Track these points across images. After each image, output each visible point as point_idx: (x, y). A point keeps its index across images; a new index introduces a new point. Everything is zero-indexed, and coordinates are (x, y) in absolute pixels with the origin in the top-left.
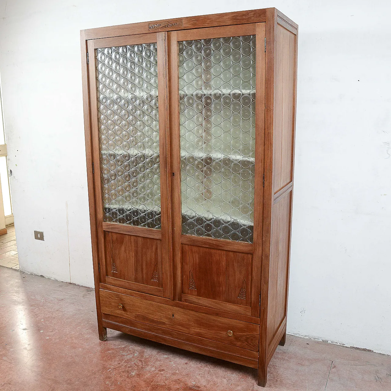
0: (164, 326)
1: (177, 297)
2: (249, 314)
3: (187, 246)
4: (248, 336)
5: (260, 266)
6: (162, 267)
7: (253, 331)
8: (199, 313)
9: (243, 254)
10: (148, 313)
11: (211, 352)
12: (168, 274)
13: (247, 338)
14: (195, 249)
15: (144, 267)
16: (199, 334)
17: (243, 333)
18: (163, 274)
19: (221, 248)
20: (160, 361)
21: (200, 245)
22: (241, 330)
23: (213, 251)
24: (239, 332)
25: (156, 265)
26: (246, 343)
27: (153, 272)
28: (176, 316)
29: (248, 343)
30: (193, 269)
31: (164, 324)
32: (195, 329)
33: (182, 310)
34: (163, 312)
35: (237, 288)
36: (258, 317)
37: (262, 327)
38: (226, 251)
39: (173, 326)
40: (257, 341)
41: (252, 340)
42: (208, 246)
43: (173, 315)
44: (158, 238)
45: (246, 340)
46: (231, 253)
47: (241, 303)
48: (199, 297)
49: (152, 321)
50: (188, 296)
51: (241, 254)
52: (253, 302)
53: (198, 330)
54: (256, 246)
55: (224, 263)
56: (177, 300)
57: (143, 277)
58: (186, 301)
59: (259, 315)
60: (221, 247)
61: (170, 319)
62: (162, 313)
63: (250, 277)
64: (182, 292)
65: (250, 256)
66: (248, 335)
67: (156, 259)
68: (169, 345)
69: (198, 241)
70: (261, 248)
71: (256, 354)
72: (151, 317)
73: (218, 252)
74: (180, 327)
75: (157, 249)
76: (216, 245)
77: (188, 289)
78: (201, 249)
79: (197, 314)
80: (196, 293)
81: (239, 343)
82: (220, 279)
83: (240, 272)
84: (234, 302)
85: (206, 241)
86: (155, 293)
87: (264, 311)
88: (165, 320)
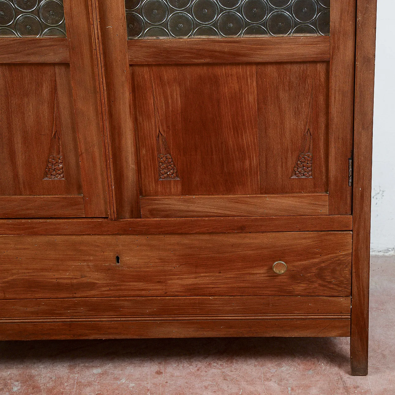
0: (93, 292)
1: (127, 209)
2: (325, 210)
3: (146, 69)
4: (323, 265)
5: (348, 88)
6: (75, 140)
7: (337, 249)
8: (192, 237)
9: (303, 67)
10: (42, 270)
11: (229, 324)
12: (97, 154)
13: (321, 269)
14: (169, 73)
15: (19, 146)
16: (193, 290)
17: (312, 261)
18: (78, 155)
19: (245, 59)
20: (90, 384)
21: (184, 61)
22: (306, 253)
23: (220, 71)
24: (301, 260)
25: (56, 136)
26: (320, 282)
27: (49, 158)
28: (126, 259)
29: (324, 280)
30: (168, 127)
31: (92, 286)
32: (182, 279)
33: (142, 239)
34: (87, 258)
35: (290, 152)
36: (346, 214)
37: (358, 235)
38: (258, 64)
39: (118, 285)
40: (347, 272)
41: (334, 271)
42: (207, 60)
43: (118, 259)
44: (57, 60)
45: (320, 275)
46: (271, 70)
47: (302, 189)
48: (187, 197)
49: (58, 287)
50: (159, 200)
51: (295, 68)
52: (332, 179)
53: (190, 281)
54: (339, 39)
55: (251, 98)
56: (127, 215)
57: (16, 176)
58: (153, 213)
59: (348, 208)
60: (245, 55)
61: (108, 270)
62: (85, 261)
63: (322, 120)
64: (141, 191)
65: (321, 68)
66: (323, 262)
67: (55, 119)
68: (111, 337)
69: (178, 51)
70: (350, 44)
71: (345, 302)
72: (52, 276)
73: (235, 70)
74: (141, 285)
75: (54, 91)
76: (230, 53)
77: (156, 182)
78: (188, 70)
79: (186, 240)
80: (180, 187)
81: (300, 288)
82: (242, 139)
83: (297, 113)
84: (282, 191)
85: (201, 47)
86: (60, 212)
87: (362, 196)
88: (94, 277)
